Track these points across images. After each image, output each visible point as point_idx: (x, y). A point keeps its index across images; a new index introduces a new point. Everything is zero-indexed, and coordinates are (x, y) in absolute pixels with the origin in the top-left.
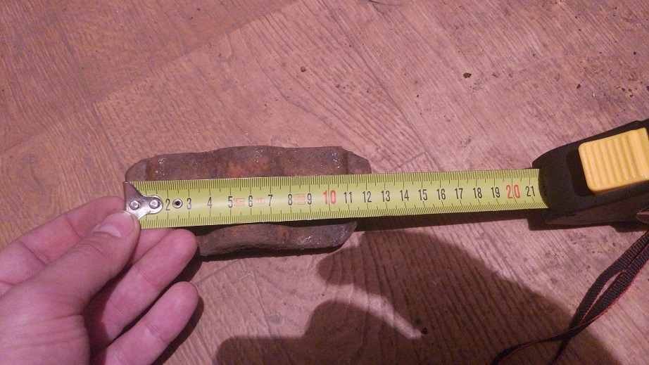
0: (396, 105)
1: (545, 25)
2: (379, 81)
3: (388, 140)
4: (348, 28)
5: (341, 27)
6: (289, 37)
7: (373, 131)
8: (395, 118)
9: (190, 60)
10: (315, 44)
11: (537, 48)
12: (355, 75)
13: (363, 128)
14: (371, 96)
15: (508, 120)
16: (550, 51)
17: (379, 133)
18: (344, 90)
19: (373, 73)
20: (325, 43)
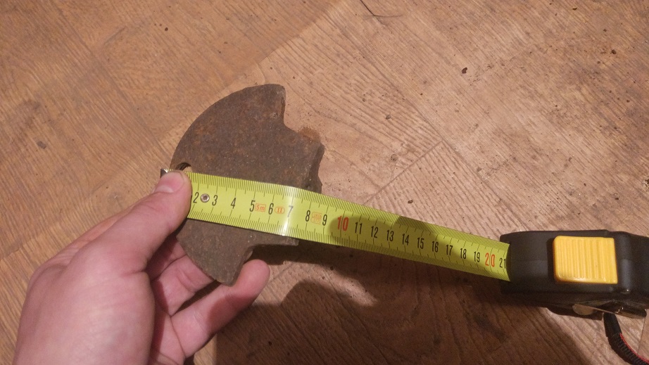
0: (412, 105)
1: (525, 16)
2: (394, 86)
3: (409, 135)
4: (359, 42)
5: (353, 43)
6: (311, 59)
7: (395, 129)
8: (412, 115)
10: (333, 61)
11: (521, 37)
12: (372, 84)
13: (387, 129)
14: (389, 100)
15: (507, 104)
16: (533, 39)
17: (401, 130)
19: (387, 79)
20: (342, 59)
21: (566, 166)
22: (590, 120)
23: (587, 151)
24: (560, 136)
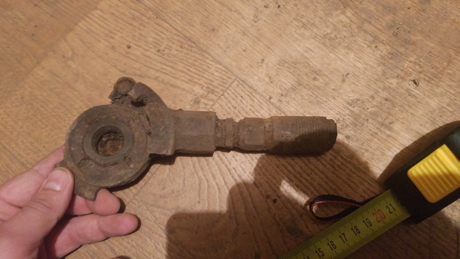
0: (205, 51)
2: (187, 38)
3: (207, 79)
4: (151, 4)
5: (145, 6)
6: (110, 26)
7: (196, 76)
8: (207, 61)
9: (43, 68)
10: (131, 24)
12: (168, 38)
13: (187, 76)
14: (185, 51)
15: (285, 37)
17: (199, 75)
18: (163, 52)
19: (181, 33)
20: (137, 21)
21: (343, 81)
22: (357, 38)
23: (359, 65)
24: (334, 56)
